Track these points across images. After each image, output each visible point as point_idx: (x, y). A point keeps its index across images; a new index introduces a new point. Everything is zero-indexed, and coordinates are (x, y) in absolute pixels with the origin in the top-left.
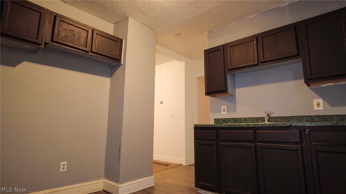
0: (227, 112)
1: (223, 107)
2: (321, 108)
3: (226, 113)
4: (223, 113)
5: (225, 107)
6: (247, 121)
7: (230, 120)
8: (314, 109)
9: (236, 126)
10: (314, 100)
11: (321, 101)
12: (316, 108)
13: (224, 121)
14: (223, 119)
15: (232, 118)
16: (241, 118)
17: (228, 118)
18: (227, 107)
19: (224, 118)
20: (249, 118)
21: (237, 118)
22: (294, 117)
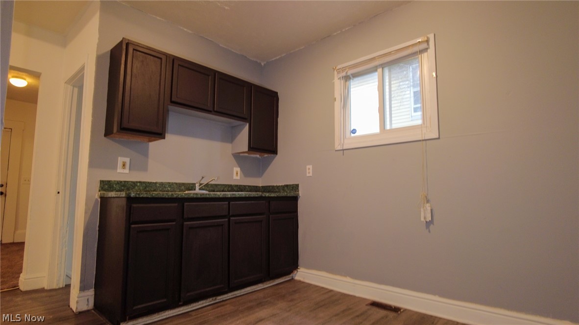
0: (130, 169)
1: (121, 160)
2: (238, 178)
3: (127, 171)
4: (120, 170)
5: (127, 160)
6: (166, 188)
7: (137, 185)
8: (233, 177)
9: (210, 196)
10: (234, 168)
11: (238, 169)
12: (235, 177)
13: (124, 186)
14: (121, 182)
15: (140, 182)
16: (156, 183)
17: (132, 182)
18: (130, 159)
19: (124, 181)
20: (169, 183)
21: (148, 182)
22: (218, 185)
